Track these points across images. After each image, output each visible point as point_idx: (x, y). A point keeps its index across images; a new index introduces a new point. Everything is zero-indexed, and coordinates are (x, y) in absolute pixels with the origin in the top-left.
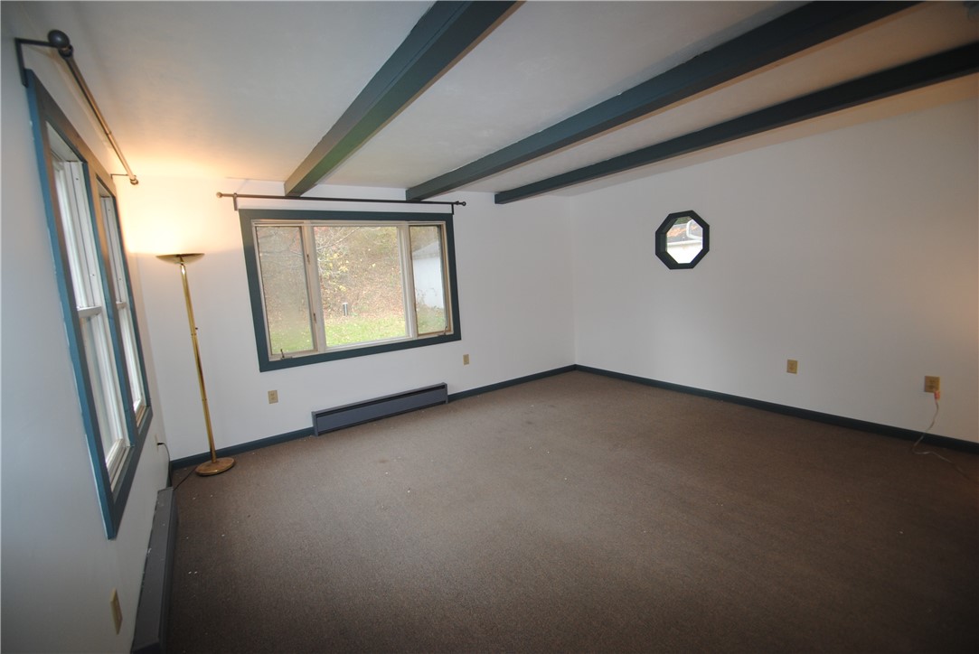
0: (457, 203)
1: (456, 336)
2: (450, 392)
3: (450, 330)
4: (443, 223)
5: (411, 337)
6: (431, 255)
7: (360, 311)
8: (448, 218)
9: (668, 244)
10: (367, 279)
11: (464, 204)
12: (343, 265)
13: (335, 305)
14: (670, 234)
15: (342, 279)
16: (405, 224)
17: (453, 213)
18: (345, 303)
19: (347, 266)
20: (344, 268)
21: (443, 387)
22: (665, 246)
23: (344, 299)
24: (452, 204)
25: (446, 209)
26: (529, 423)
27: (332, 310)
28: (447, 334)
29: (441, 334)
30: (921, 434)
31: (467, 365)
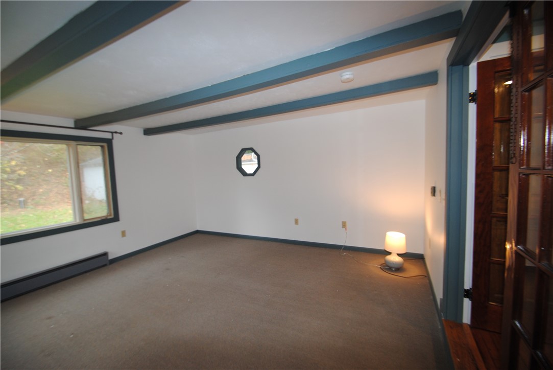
0: (116, 132)
1: (116, 218)
2: (111, 257)
3: (110, 215)
4: (105, 145)
5: (78, 221)
6: (95, 165)
7: (37, 205)
8: (109, 142)
9: (243, 163)
10: (44, 180)
11: (121, 133)
12: (21, 169)
13: (11, 200)
14: (243, 158)
15: (19, 181)
16: (73, 143)
17: (113, 138)
18: (22, 199)
19: (25, 171)
20: (22, 173)
21: (105, 254)
22: (241, 164)
23: (21, 196)
24: (112, 133)
25: (108, 136)
26: (168, 269)
27: (9, 205)
28: (109, 218)
29: (104, 218)
30: (343, 246)
31: (124, 238)
